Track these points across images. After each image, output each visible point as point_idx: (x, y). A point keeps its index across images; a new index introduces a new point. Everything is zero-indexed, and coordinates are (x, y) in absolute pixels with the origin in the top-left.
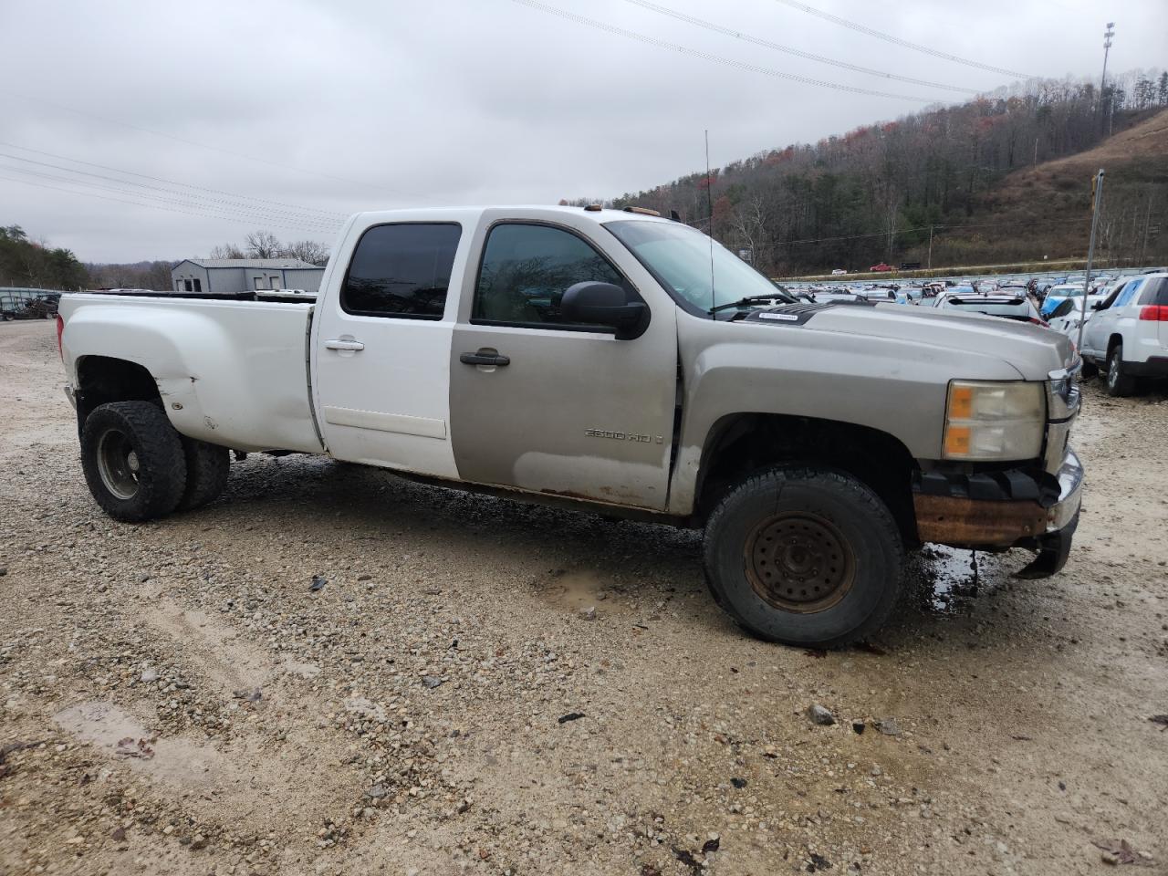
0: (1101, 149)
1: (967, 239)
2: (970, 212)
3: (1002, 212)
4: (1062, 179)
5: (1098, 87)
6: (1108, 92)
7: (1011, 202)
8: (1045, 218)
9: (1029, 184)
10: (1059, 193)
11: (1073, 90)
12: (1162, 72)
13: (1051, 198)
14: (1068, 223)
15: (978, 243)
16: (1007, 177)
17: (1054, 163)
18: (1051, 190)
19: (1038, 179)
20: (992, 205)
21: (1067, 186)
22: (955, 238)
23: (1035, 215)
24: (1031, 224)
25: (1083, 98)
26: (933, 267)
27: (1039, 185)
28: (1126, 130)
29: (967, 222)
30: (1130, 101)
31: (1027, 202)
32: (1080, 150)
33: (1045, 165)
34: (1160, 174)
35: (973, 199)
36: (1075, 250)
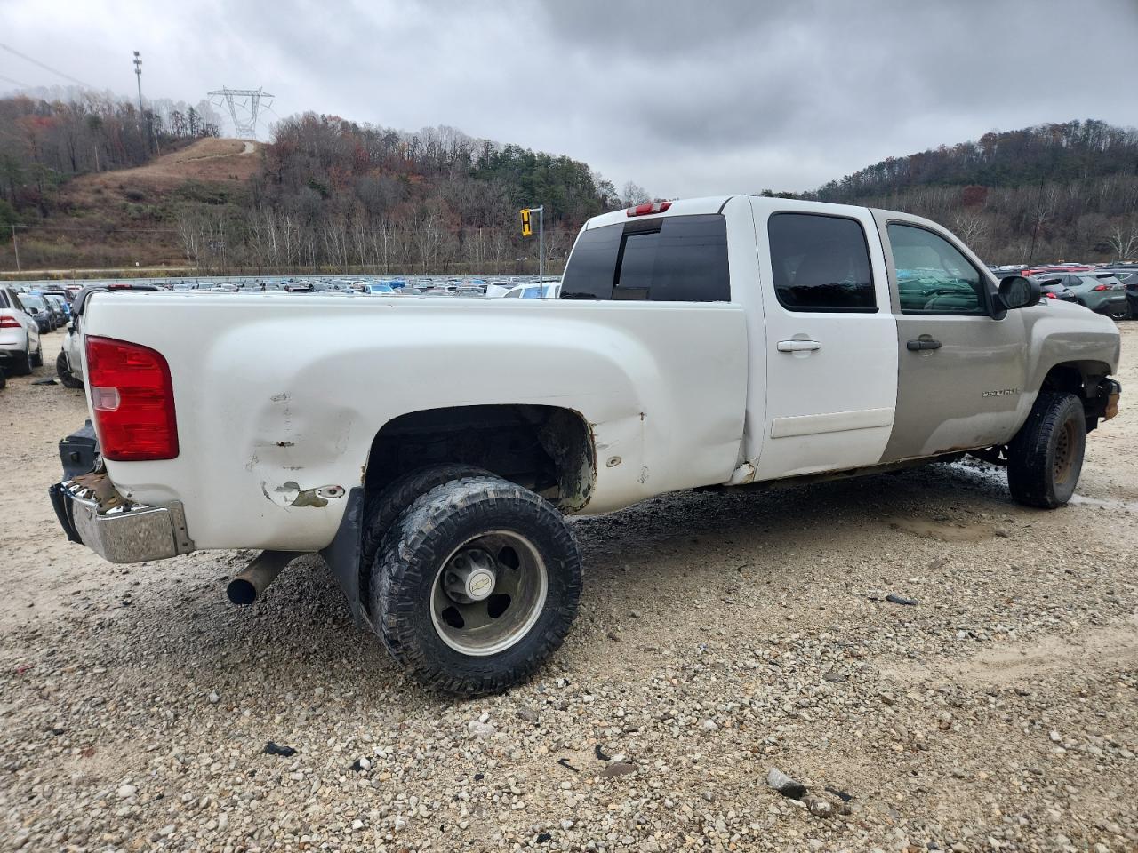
0: (155, 167)
1: (52, 241)
2: (45, 214)
3: (77, 216)
4: (129, 190)
5: (137, 108)
6: (149, 115)
7: (84, 207)
8: (124, 226)
9: (99, 192)
10: (131, 204)
11: (116, 108)
12: (188, 107)
13: (125, 208)
14: (147, 233)
15: (63, 247)
16: (75, 181)
17: (117, 174)
18: (122, 200)
19: (106, 187)
20: (67, 208)
21: (136, 198)
22: (38, 239)
23: (114, 222)
24: (112, 230)
25: (125, 115)
26: (23, 268)
27: (108, 194)
28: (171, 153)
29: (45, 223)
30: (168, 127)
31: (101, 208)
32: (137, 165)
33: (109, 175)
34: (211, 196)
35: (46, 200)
36: (161, 259)
